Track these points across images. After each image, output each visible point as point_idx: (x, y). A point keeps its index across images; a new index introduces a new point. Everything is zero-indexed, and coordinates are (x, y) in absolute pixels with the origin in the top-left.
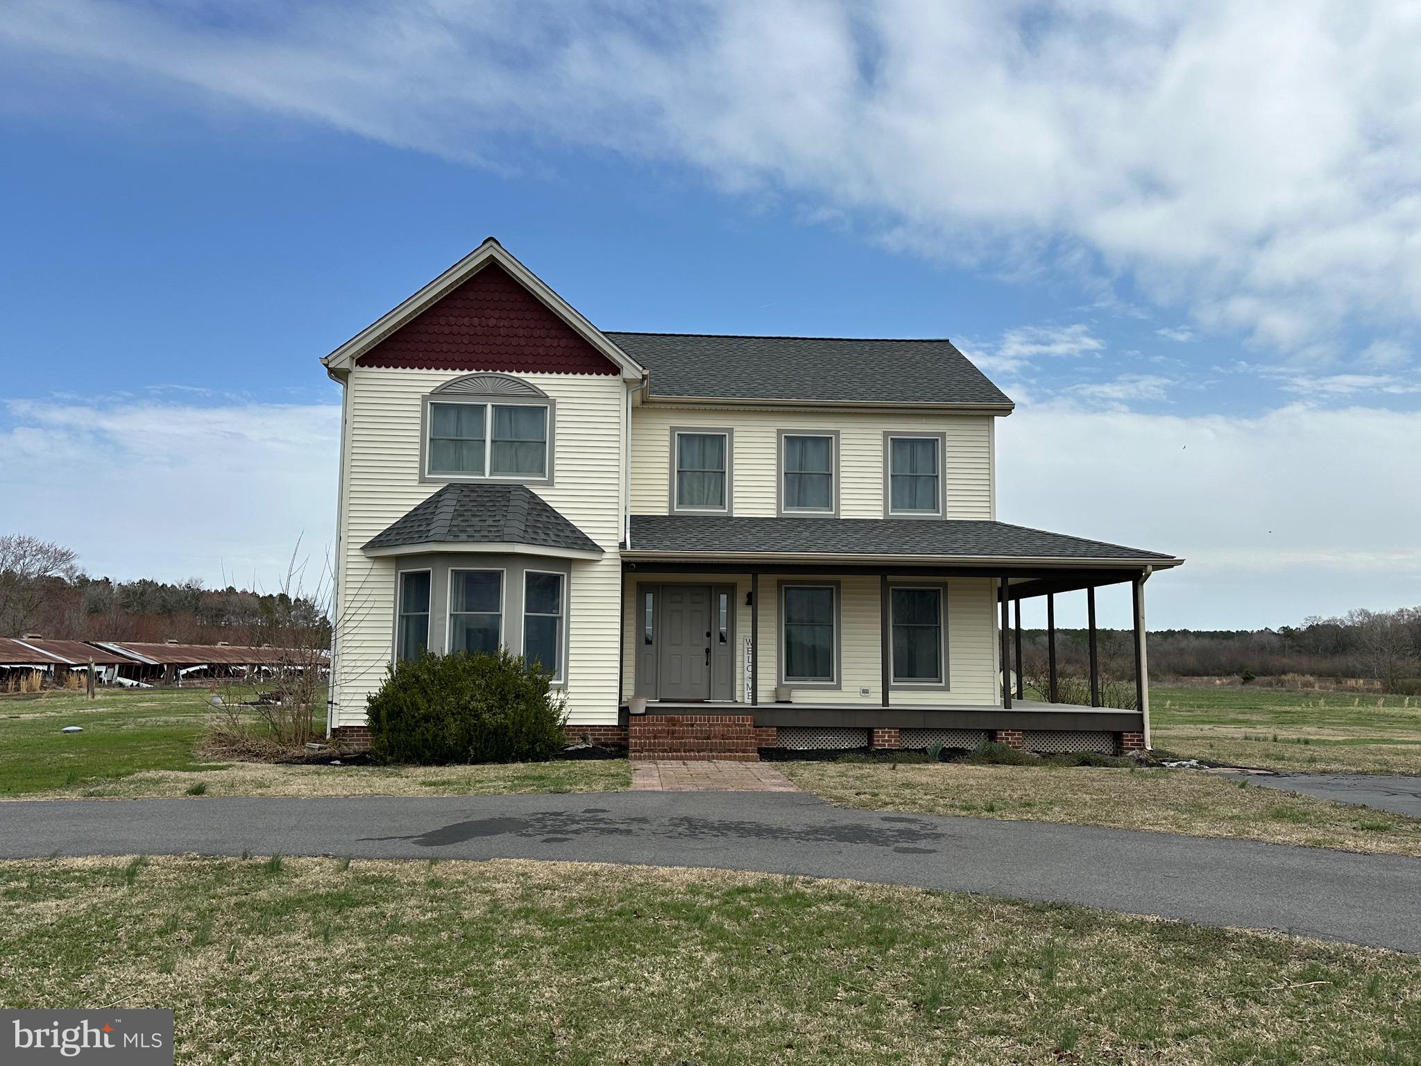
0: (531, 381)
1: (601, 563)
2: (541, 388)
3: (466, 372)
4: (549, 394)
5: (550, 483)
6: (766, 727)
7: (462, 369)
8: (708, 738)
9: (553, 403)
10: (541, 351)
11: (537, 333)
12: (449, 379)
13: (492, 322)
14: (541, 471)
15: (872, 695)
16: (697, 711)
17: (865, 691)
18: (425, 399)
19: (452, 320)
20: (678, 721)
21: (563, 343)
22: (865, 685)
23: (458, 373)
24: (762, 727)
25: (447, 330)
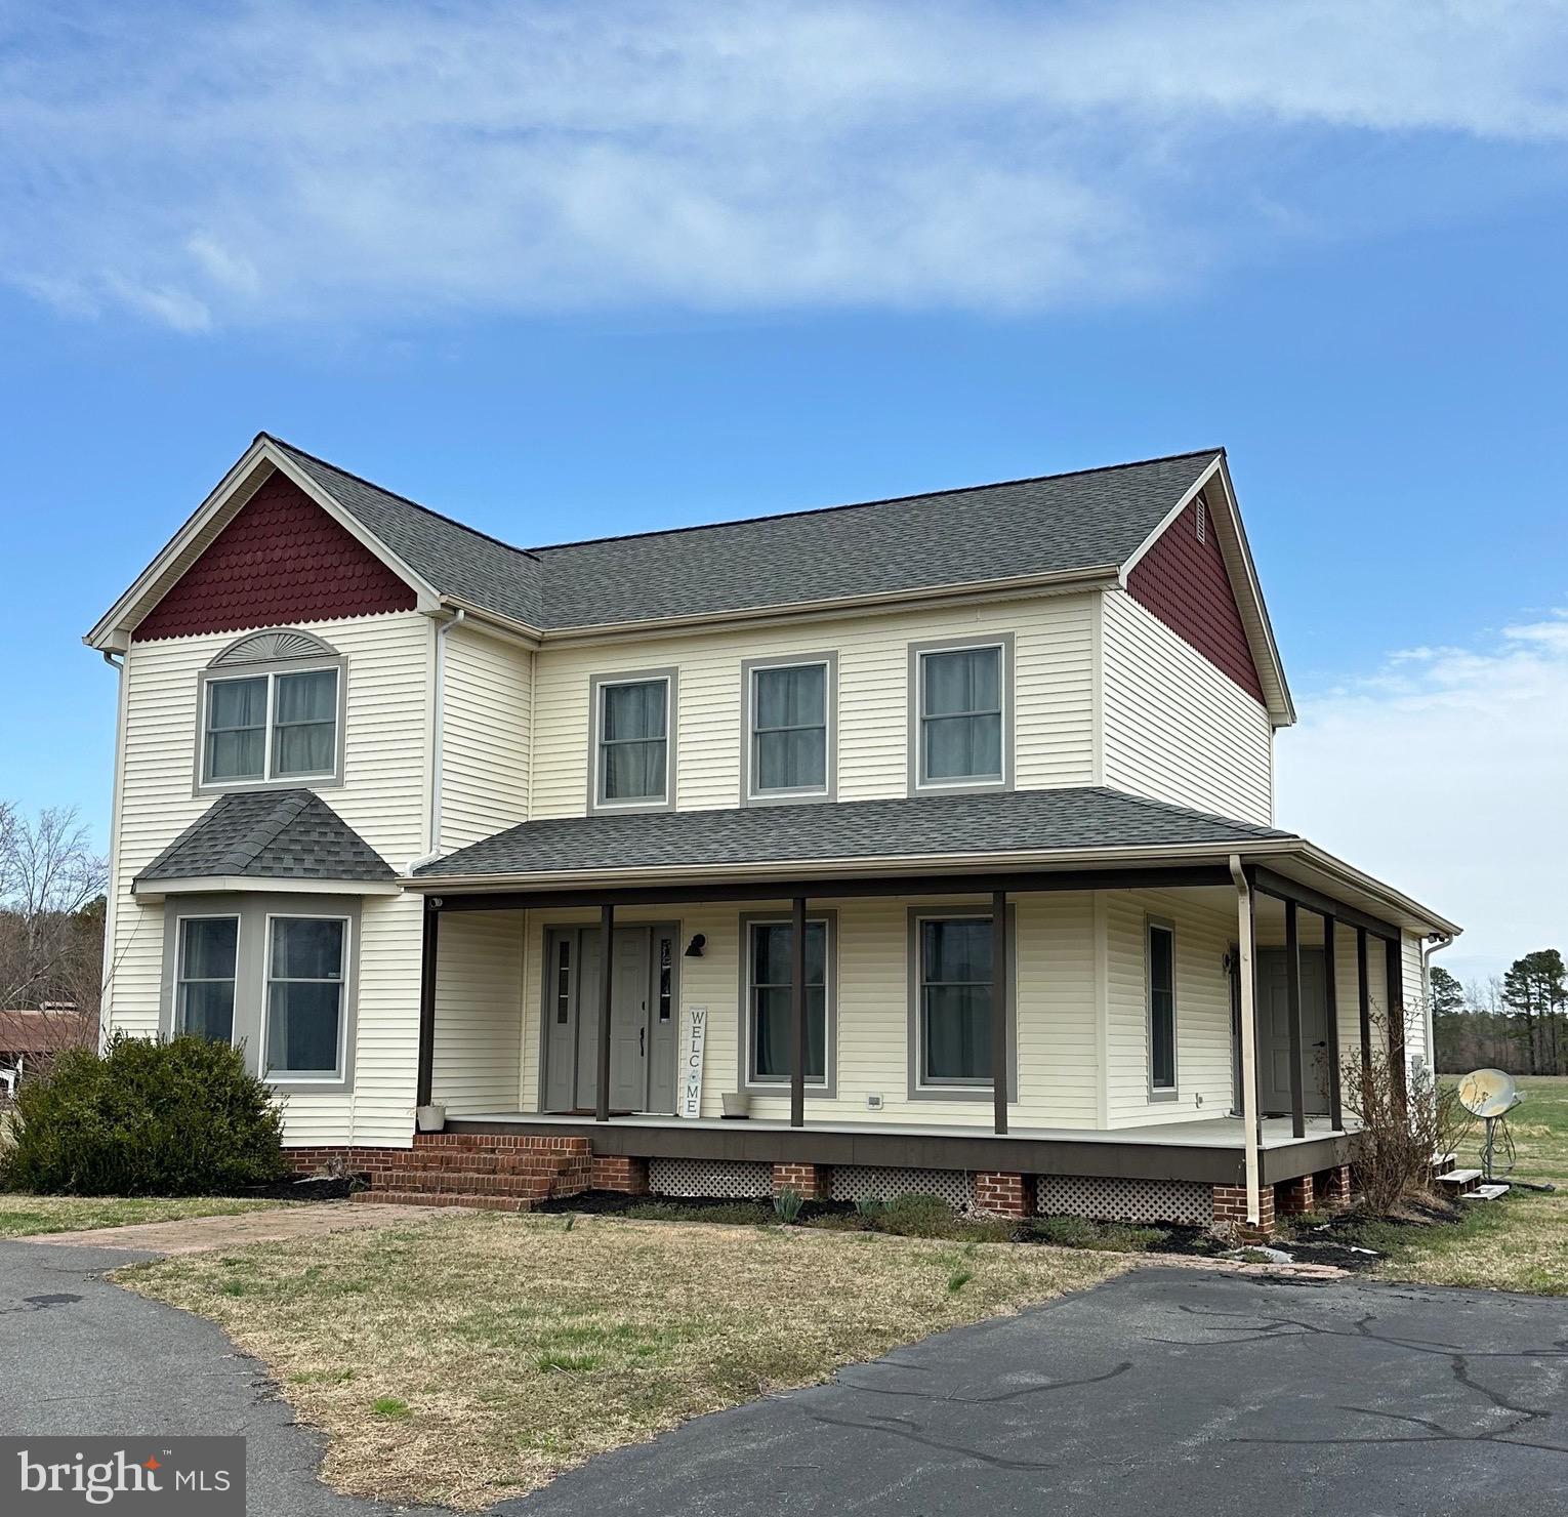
0: (319, 634)
1: (399, 899)
2: (330, 641)
3: (248, 631)
4: (340, 649)
5: (338, 783)
6: (614, 1156)
7: (243, 629)
8: (494, 1172)
9: (345, 662)
10: (333, 587)
11: (329, 560)
12: (225, 644)
13: (277, 554)
14: (328, 766)
15: (887, 1108)
16: (516, 1128)
17: (874, 1101)
18: (201, 676)
19: (233, 559)
20: (475, 1143)
21: (359, 570)
22: (875, 1090)
23: (239, 634)
24: (608, 1157)
25: (227, 575)
